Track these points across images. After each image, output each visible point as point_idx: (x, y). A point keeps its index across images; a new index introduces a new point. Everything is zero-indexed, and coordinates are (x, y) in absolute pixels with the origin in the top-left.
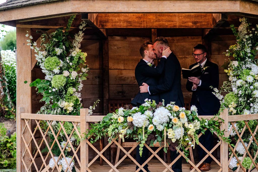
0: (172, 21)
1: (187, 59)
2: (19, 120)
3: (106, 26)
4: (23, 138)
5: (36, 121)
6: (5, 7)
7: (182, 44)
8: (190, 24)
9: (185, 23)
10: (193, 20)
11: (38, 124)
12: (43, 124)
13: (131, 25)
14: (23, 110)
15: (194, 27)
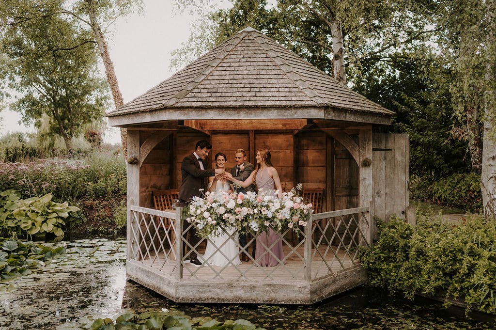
0: (264, 124)
1: (281, 153)
2: (129, 211)
3: (205, 128)
4: (132, 228)
5: (151, 216)
6: (113, 113)
7: (276, 140)
8: (281, 126)
9: (276, 125)
10: (283, 122)
11: (152, 218)
12: (155, 218)
13: (227, 127)
14: (133, 203)
15: (284, 129)
